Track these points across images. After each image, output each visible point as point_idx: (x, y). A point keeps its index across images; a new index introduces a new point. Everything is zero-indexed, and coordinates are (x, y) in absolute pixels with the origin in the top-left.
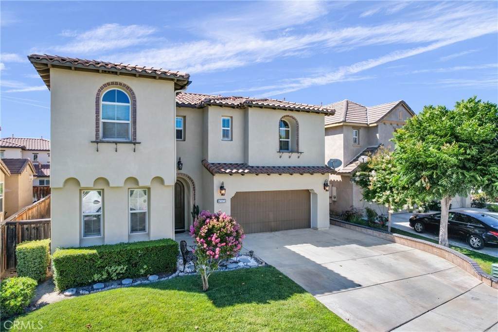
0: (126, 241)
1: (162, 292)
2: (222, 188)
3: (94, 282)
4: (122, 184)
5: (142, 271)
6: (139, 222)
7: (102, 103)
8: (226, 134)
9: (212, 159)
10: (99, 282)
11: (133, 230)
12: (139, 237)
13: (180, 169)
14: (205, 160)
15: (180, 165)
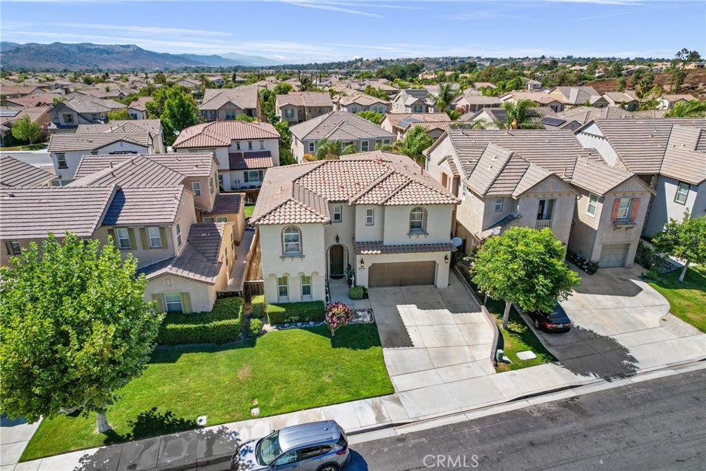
0: (300, 301)
1: (313, 334)
2: (362, 262)
3: (285, 323)
4: (296, 276)
5: (307, 320)
6: (306, 290)
7: (284, 234)
8: (369, 220)
9: (358, 239)
10: (287, 322)
11: (304, 293)
12: (307, 299)
13: (338, 242)
14: (354, 238)
15: (337, 238)
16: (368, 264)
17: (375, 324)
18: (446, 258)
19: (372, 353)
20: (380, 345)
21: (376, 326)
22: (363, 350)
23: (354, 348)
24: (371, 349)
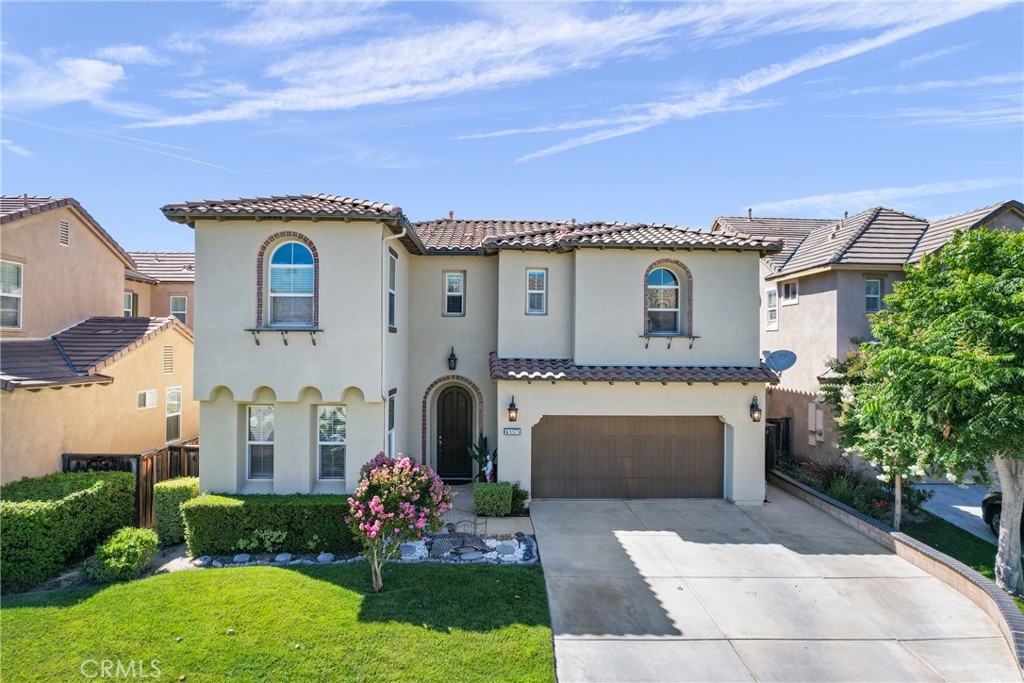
2: (511, 406)
3: (237, 551)
6: (332, 463)
7: (270, 266)
8: (536, 303)
9: (504, 351)
10: (245, 552)
13: (452, 368)
14: (494, 353)
15: (452, 361)
16: (529, 417)
17: (538, 568)
18: (754, 407)
19: (511, 644)
20: (547, 623)
21: (541, 572)
22: (475, 634)
23: (441, 626)
24: (505, 631)
